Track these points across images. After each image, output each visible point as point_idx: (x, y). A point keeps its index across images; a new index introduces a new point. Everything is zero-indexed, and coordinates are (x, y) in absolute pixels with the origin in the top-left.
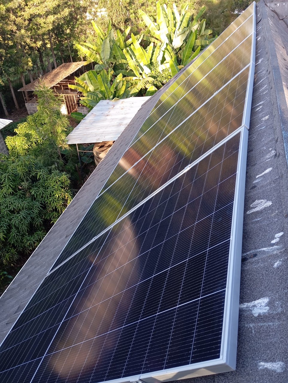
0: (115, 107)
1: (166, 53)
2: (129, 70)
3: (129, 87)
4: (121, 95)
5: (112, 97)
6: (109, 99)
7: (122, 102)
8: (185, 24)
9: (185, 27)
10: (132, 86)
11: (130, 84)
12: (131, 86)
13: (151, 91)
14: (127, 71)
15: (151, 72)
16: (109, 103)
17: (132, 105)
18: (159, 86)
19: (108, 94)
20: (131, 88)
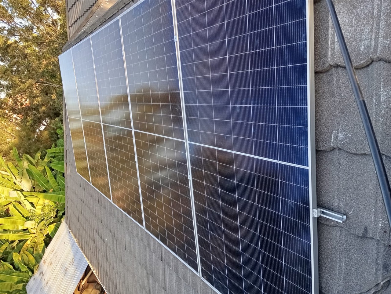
0: (43, 273)
1: (28, 199)
2: (15, 247)
3: (33, 252)
4: (35, 263)
5: (30, 273)
6: (31, 277)
7: (44, 262)
8: (15, 171)
9: (19, 173)
10: (35, 248)
11: (32, 249)
12: (33, 249)
13: (53, 230)
14: (16, 248)
15: (35, 221)
16: (35, 278)
17: (54, 252)
18: (53, 221)
19: (24, 276)
20: (36, 250)
